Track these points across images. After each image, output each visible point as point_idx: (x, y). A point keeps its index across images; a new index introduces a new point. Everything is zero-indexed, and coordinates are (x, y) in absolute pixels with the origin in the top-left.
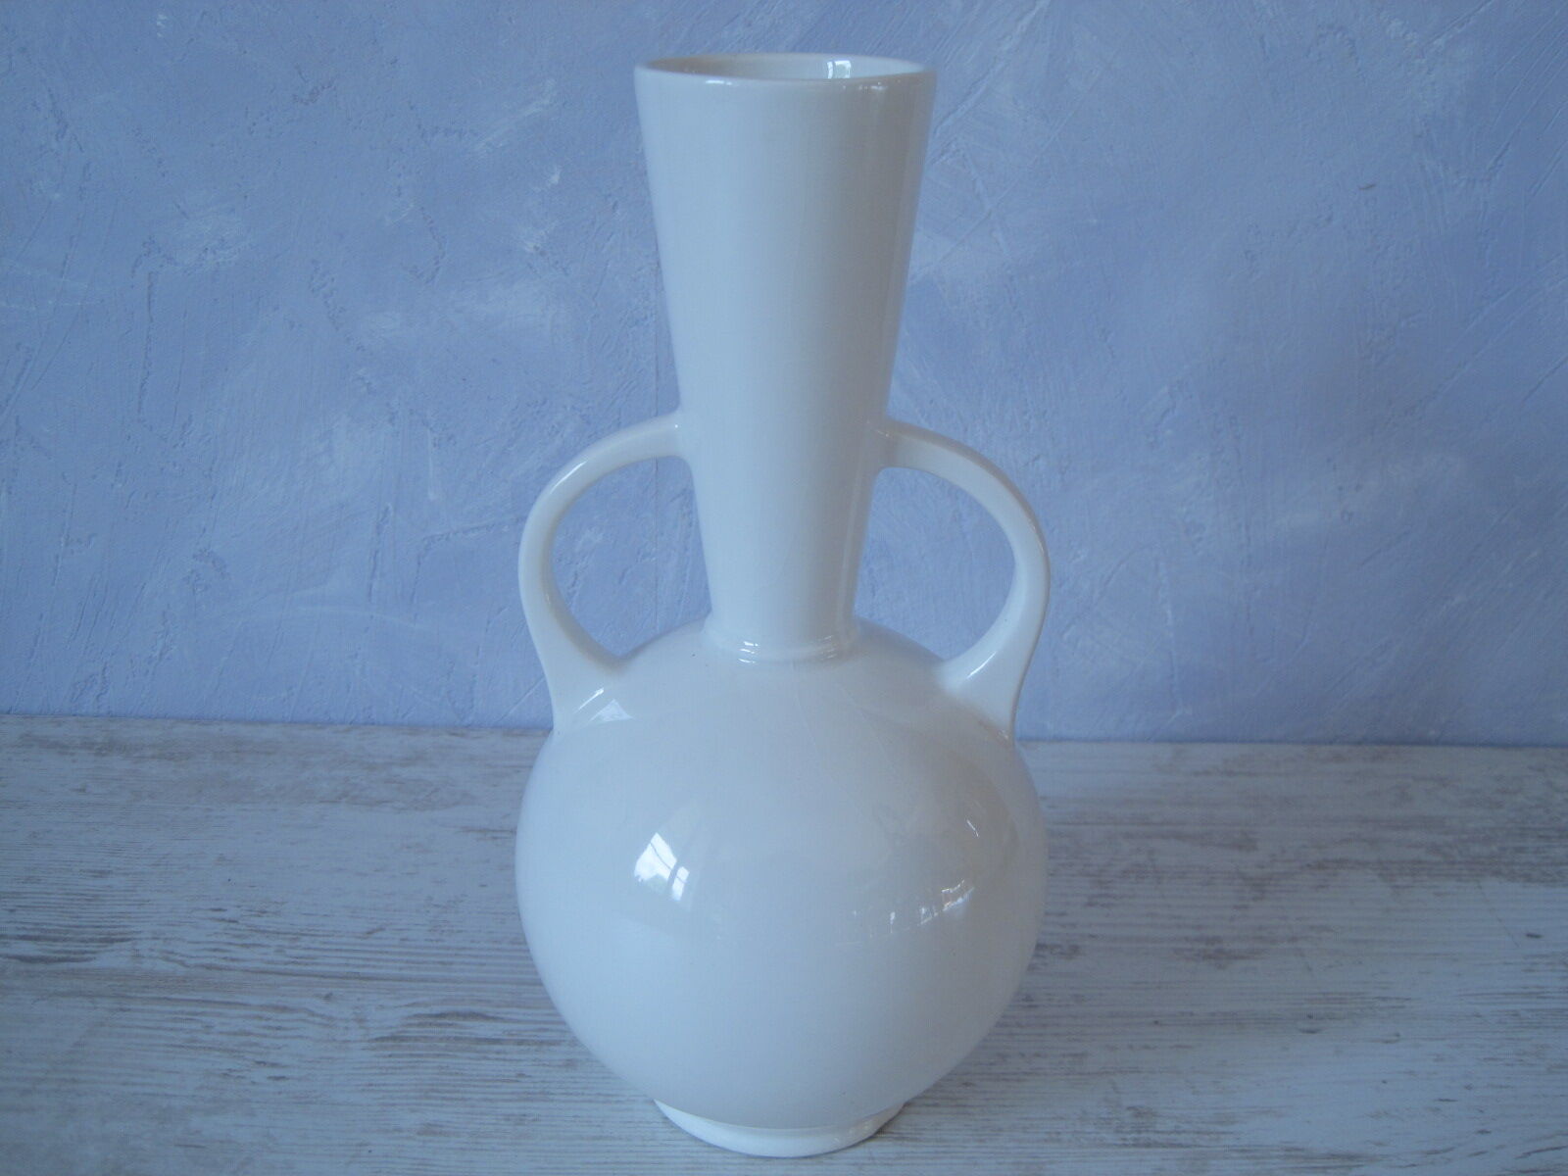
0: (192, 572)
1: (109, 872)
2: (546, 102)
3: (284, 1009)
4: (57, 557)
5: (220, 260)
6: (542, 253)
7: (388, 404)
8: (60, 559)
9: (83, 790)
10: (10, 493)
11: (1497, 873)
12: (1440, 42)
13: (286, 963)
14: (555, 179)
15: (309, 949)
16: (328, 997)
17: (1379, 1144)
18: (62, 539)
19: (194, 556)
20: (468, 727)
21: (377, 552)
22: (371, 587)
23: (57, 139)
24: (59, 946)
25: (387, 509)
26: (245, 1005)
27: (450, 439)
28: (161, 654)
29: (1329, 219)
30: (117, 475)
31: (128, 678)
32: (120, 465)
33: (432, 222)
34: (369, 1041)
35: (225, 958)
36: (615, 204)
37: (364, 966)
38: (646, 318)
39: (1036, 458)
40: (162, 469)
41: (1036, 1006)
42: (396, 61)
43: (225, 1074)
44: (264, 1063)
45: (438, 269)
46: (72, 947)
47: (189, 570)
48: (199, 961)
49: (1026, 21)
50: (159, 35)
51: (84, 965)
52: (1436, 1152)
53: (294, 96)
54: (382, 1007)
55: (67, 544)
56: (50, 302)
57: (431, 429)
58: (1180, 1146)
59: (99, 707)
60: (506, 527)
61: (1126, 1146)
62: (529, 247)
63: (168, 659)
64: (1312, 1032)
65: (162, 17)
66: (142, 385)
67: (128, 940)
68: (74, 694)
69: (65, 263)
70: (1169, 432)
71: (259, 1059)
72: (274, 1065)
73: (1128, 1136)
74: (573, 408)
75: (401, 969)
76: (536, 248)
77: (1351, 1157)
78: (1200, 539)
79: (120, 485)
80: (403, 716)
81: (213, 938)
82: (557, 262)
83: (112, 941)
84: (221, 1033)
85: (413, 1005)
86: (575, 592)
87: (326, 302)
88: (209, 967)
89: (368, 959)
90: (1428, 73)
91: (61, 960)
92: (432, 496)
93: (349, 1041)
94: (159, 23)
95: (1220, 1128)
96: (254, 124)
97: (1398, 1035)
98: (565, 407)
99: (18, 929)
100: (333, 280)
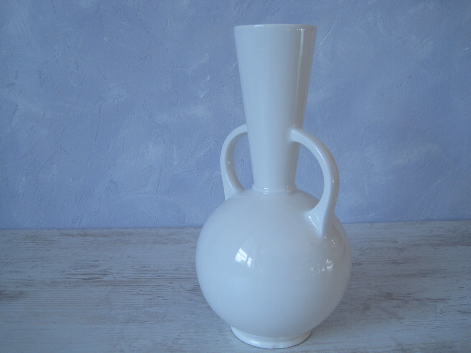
0: (108, 186)
1: (99, 261)
2: (206, 59)
3: (160, 286)
4: (70, 183)
5: (119, 101)
6: (205, 98)
7: (164, 139)
8: (71, 184)
9: (83, 244)
10: (57, 166)
11: (460, 245)
12: (424, 41)
13: (156, 277)
14: (208, 79)
15: (161, 273)
16: (171, 283)
17: (449, 296)
18: (71, 178)
19: (109, 182)
20: (184, 227)
21: (159, 179)
22: (158, 189)
23: (76, 70)
24: (92, 276)
25: (163, 167)
26: (149, 286)
27: (180, 148)
28: (98, 210)
29: (401, 85)
30: (88, 160)
31: (88, 217)
32: (89, 157)
33: (176, 90)
34: (186, 291)
35: (139, 276)
36: (224, 85)
37: (177, 276)
38: (232, 114)
39: (332, 148)
40: (101, 158)
41: (354, 275)
42: (167, 49)
43: (150, 300)
44: (160, 297)
45: (177, 103)
46: (96, 276)
47: (107, 186)
48: (132, 277)
49: (326, 37)
50: (105, 43)
51: (101, 280)
52: (463, 297)
53: (140, 58)
54: (186, 284)
55: (73, 180)
56: (72, 113)
57: (175, 145)
58: (400, 299)
59: (79, 226)
60: (195, 171)
61: (387, 300)
62: (202, 96)
63: (100, 211)
64: (425, 276)
65: (106, 38)
66: (96, 135)
67: (111, 274)
68: (72, 222)
69: (76, 103)
70: (365, 140)
71: (158, 296)
72: (162, 297)
73: (387, 298)
74: (213, 138)
75: (188, 276)
76: (204, 97)
77: (442, 299)
78: (374, 168)
79: (89, 163)
80: (166, 225)
81: (133, 273)
82: (209, 100)
83: (106, 274)
84: (145, 291)
85: (194, 283)
86: (213, 188)
87: (147, 112)
88: (136, 278)
89: (178, 275)
90: (422, 48)
91: (93, 279)
92: (175, 163)
93: (180, 291)
94: (105, 40)
95: (409, 295)
96: (129, 65)
97: (446, 276)
98: (211, 138)
99: (79, 273)
100: (149, 106)
